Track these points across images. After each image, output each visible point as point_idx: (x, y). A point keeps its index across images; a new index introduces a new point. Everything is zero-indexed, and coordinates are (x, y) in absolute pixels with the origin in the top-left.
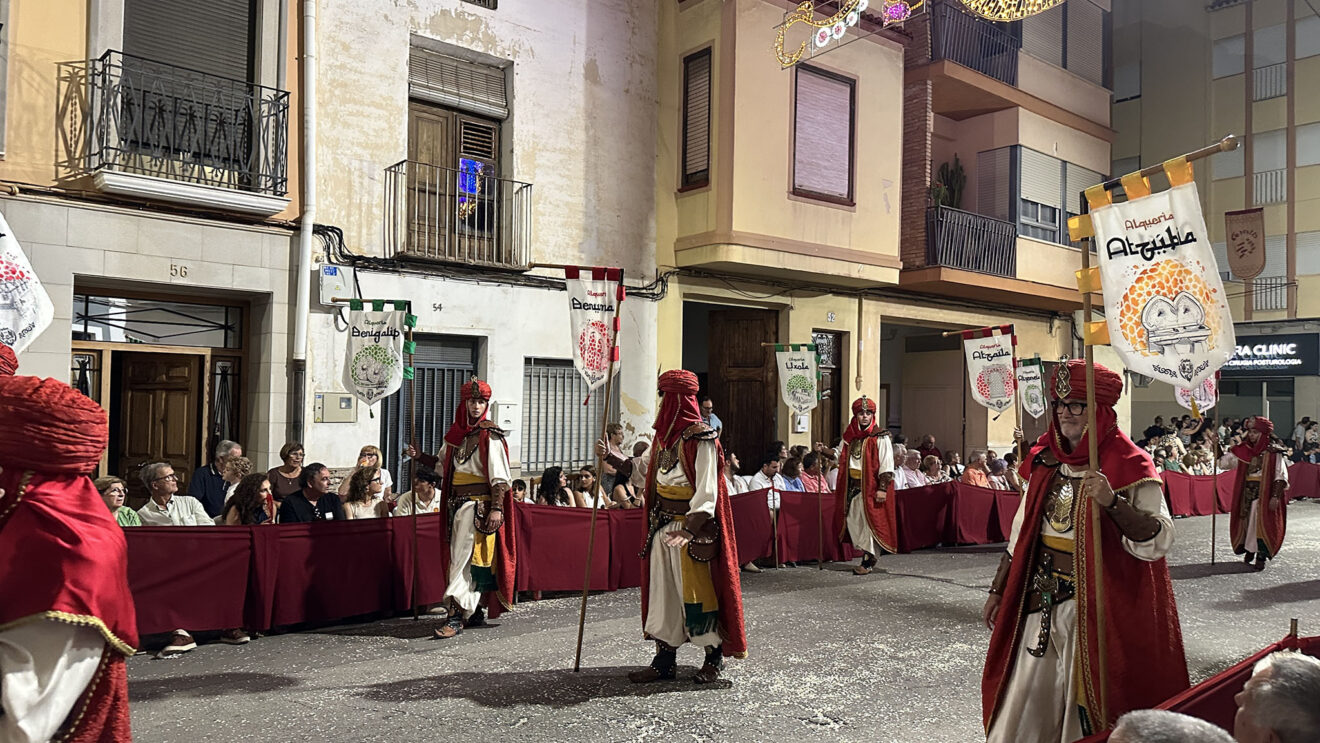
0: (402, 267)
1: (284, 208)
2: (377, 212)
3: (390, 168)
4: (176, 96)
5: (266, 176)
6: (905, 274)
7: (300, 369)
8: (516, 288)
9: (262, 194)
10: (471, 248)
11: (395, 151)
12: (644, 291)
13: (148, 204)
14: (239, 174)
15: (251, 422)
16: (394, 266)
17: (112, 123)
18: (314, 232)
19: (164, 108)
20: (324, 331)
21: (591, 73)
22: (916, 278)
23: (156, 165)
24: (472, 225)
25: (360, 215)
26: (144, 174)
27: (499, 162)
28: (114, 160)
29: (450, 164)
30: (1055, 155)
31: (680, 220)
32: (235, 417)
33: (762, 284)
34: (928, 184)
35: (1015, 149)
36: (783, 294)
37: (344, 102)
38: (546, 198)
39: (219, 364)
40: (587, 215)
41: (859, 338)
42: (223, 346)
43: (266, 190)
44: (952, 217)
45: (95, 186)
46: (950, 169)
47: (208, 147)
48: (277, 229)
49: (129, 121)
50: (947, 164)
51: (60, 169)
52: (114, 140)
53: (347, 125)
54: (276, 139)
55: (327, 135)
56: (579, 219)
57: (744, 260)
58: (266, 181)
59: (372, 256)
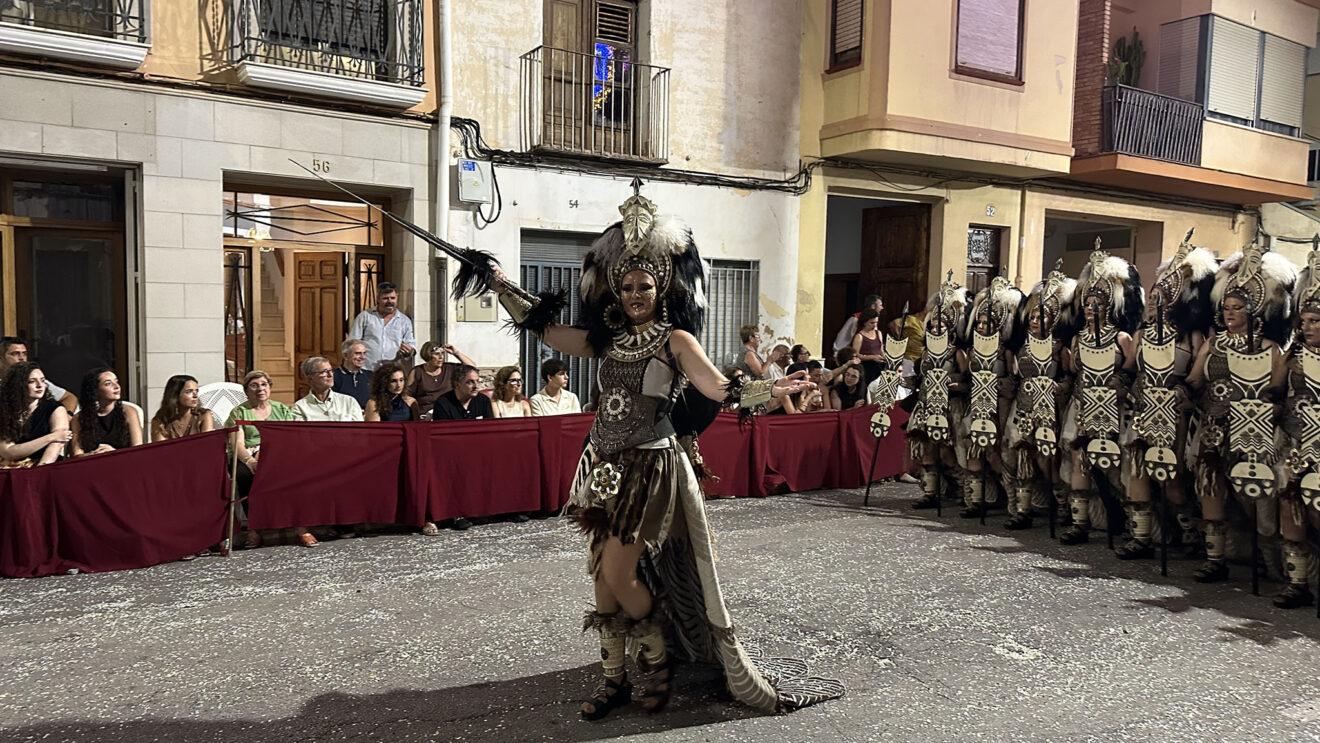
0: (539, 162)
1: (421, 99)
2: (513, 103)
3: (525, 56)
5: (403, 65)
6: (1078, 163)
7: (442, 268)
8: (652, 183)
9: (399, 84)
10: (606, 141)
11: (530, 37)
12: (786, 185)
13: (290, 97)
14: (377, 64)
16: (531, 161)
17: (252, 13)
18: (452, 125)
20: (464, 228)
22: (1089, 167)
23: (296, 56)
24: (608, 117)
25: (497, 106)
26: (284, 65)
27: (636, 47)
28: (256, 51)
29: (585, 48)
30: (1253, 25)
31: (826, 105)
33: (915, 174)
34: (1105, 60)
35: (1206, 19)
36: (938, 185)
38: (685, 84)
39: (363, 261)
40: (727, 102)
41: (1021, 234)
42: (366, 244)
43: (402, 80)
44: (1131, 97)
45: (238, 79)
46: (1127, 45)
47: (345, 37)
48: (415, 122)
49: (268, 11)
50: (1124, 38)
51: (205, 62)
52: (255, 31)
53: (481, 10)
54: (412, 26)
55: (462, 21)
56: (718, 106)
57: (899, 147)
58: (403, 71)
59: (509, 150)
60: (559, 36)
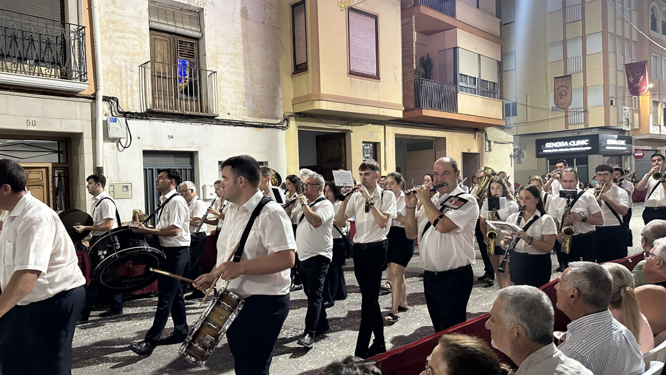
0: (151, 117)
1: (86, 88)
2: (136, 88)
3: (141, 66)
4: (23, 30)
5: (75, 71)
6: (406, 113)
7: (100, 172)
8: (211, 126)
9: (74, 81)
10: (187, 105)
11: (144, 57)
12: (278, 125)
13: (12, 88)
14: (61, 71)
15: (76, 200)
16: (146, 117)
18: (103, 100)
19: (17, 36)
20: (112, 151)
21: (244, 13)
22: (411, 115)
23: (14, 67)
24: (186, 94)
25: (127, 91)
26: (8, 72)
27: (199, 60)
29: (173, 62)
30: (475, 52)
31: (294, 88)
32: (67, 198)
33: (336, 120)
34: (415, 67)
35: (455, 49)
36: (347, 124)
37: (114, 31)
38: (225, 78)
39: (56, 171)
40: (246, 87)
41: (385, 145)
42: (57, 162)
43: (75, 79)
44: (427, 84)
46: (425, 60)
47: (42, 57)
48: (83, 99)
50: (424, 57)
53: (117, 43)
54: (79, 52)
55: (107, 49)
56: (242, 89)
57: (327, 108)
58: (75, 74)
59: (135, 112)
60: (159, 55)
